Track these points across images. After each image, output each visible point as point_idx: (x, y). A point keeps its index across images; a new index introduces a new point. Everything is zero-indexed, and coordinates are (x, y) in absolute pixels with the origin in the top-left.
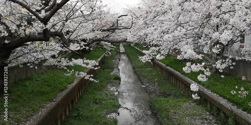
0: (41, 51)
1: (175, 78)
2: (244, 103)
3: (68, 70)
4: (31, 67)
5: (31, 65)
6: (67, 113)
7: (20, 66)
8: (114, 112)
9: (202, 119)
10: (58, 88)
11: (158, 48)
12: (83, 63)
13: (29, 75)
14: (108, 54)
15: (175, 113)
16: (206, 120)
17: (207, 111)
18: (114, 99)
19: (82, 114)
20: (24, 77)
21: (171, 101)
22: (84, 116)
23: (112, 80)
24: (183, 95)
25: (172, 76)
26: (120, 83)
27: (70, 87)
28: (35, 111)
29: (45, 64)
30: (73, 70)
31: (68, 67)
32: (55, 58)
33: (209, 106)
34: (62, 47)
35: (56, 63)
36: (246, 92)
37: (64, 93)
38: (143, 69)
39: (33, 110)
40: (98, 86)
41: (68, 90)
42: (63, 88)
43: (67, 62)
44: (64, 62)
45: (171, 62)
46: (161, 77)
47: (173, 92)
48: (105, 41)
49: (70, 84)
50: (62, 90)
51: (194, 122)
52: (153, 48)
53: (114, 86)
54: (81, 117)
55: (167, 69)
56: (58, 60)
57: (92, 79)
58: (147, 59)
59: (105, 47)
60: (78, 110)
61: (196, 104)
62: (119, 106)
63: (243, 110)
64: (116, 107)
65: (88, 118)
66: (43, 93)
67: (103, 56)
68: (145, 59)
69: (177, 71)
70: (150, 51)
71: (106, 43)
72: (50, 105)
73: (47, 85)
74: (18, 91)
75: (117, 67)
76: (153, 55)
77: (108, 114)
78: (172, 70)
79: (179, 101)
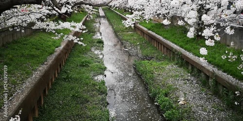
0: (29, 14)
1: (156, 41)
2: (224, 65)
3: (56, 34)
4: (18, 30)
5: (18, 28)
6: (57, 76)
7: (10, 29)
8: (101, 74)
9: (184, 80)
10: (46, 51)
11: (141, 13)
12: (71, 27)
13: (15, 38)
14: (90, 17)
15: (159, 75)
16: (188, 81)
17: (189, 73)
18: (99, 62)
19: (71, 76)
20: (11, 40)
21: (154, 63)
22: (73, 78)
23: (95, 44)
24: (164, 58)
25: (154, 40)
26: (103, 47)
27: (59, 50)
28: (29, 74)
29: (34, 28)
30: (62, 34)
31: (56, 30)
32: (44, 21)
33: (190, 68)
34: (50, 10)
35: (45, 27)
36: (235, 56)
37: (53, 57)
38: (125, 33)
39: (27, 73)
40: (82, 50)
41: (56, 54)
42: (51, 51)
43: (56, 26)
44: (52, 26)
45: (152, 27)
46: (142, 41)
47: (156, 55)
48: (86, 4)
49: (57, 47)
50: (51, 54)
51: (177, 83)
52: (137, 12)
53: (98, 49)
54: (70, 80)
55: (149, 33)
56: (47, 23)
57: (80, 43)
58: (130, 24)
59: (87, 10)
60: (66, 72)
61: (178, 67)
62: (105, 69)
63: (223, 72)
64: (102, 70)
65: (77, 80)
66: (33, 56)
67: (84, 19)
68: (128, 24)
69: (159, 35)
70: (133, 15)
71: (88, 6)
72: (43, 68)
73: (36, 49)
74: (9, 54)
75: (99, 31)
76: (136, 19)
77: (95, 76)
78: (154, 34)
79: (162, 64)
